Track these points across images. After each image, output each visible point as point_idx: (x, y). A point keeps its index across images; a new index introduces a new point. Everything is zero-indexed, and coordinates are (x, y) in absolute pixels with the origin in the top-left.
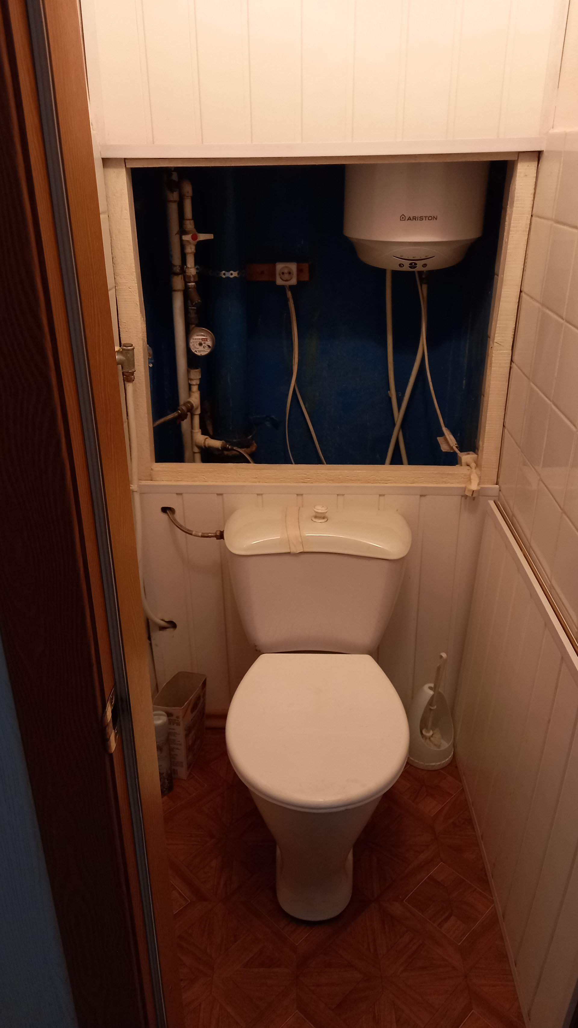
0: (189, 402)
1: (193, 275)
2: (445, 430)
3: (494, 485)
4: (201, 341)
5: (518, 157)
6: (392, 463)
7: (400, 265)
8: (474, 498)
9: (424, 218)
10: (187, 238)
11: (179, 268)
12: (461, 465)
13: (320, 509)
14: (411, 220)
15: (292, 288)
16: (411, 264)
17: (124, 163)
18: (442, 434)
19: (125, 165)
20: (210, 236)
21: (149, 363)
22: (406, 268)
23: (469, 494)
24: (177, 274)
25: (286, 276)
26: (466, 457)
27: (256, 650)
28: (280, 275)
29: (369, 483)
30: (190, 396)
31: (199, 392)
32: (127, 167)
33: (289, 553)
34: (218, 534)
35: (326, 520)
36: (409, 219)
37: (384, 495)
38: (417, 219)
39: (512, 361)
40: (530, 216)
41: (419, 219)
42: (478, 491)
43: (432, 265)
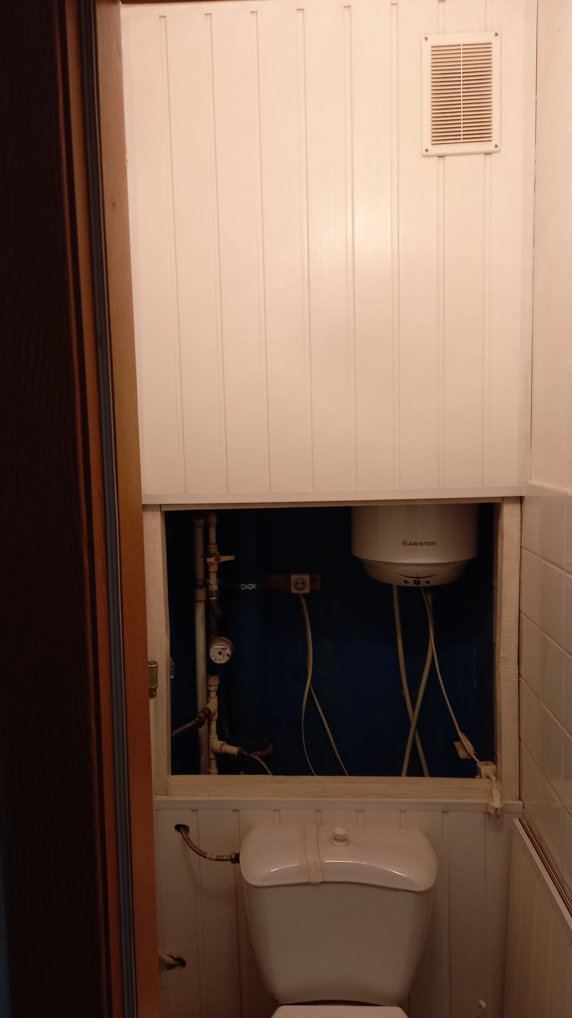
0: (207, 709)
1: (215, 591)
2: (460, 734)
3: (517, 800)
4: (220, 650)
5: (503, 500)
6: (409, 774)
7: (405, 582)
8: (498, 817)
9: (424, 544)
10: (211, 560)
11: (202, 582)
12: (481, 778)
13: (340, 831)
14: (412, 545)
15: (305, 595)
16: (415, 581)
17: (159, 508)
18: (459, 739)
19: (161, 509)
20: (232, 558)
21: (171, 675)
22: (411, 583)
23: (492, 812)
24: (200, 587)
25: (300, 586)
26: (485, 768)
27: (274, 1000)
28: (294, 585)
29: (389, 797)
30: (208, 701)
31: (217, 698)
32: (162, 510)
33: (308, 884)
34: (233, 857)
35: (347, 842)
36: (411, 544)
37: (405, 811)
38: (417, 545)
39: (519, 674)
40: (520, 547)
41: (419, 544)
42: (502, 809)
43: (434, 582)
